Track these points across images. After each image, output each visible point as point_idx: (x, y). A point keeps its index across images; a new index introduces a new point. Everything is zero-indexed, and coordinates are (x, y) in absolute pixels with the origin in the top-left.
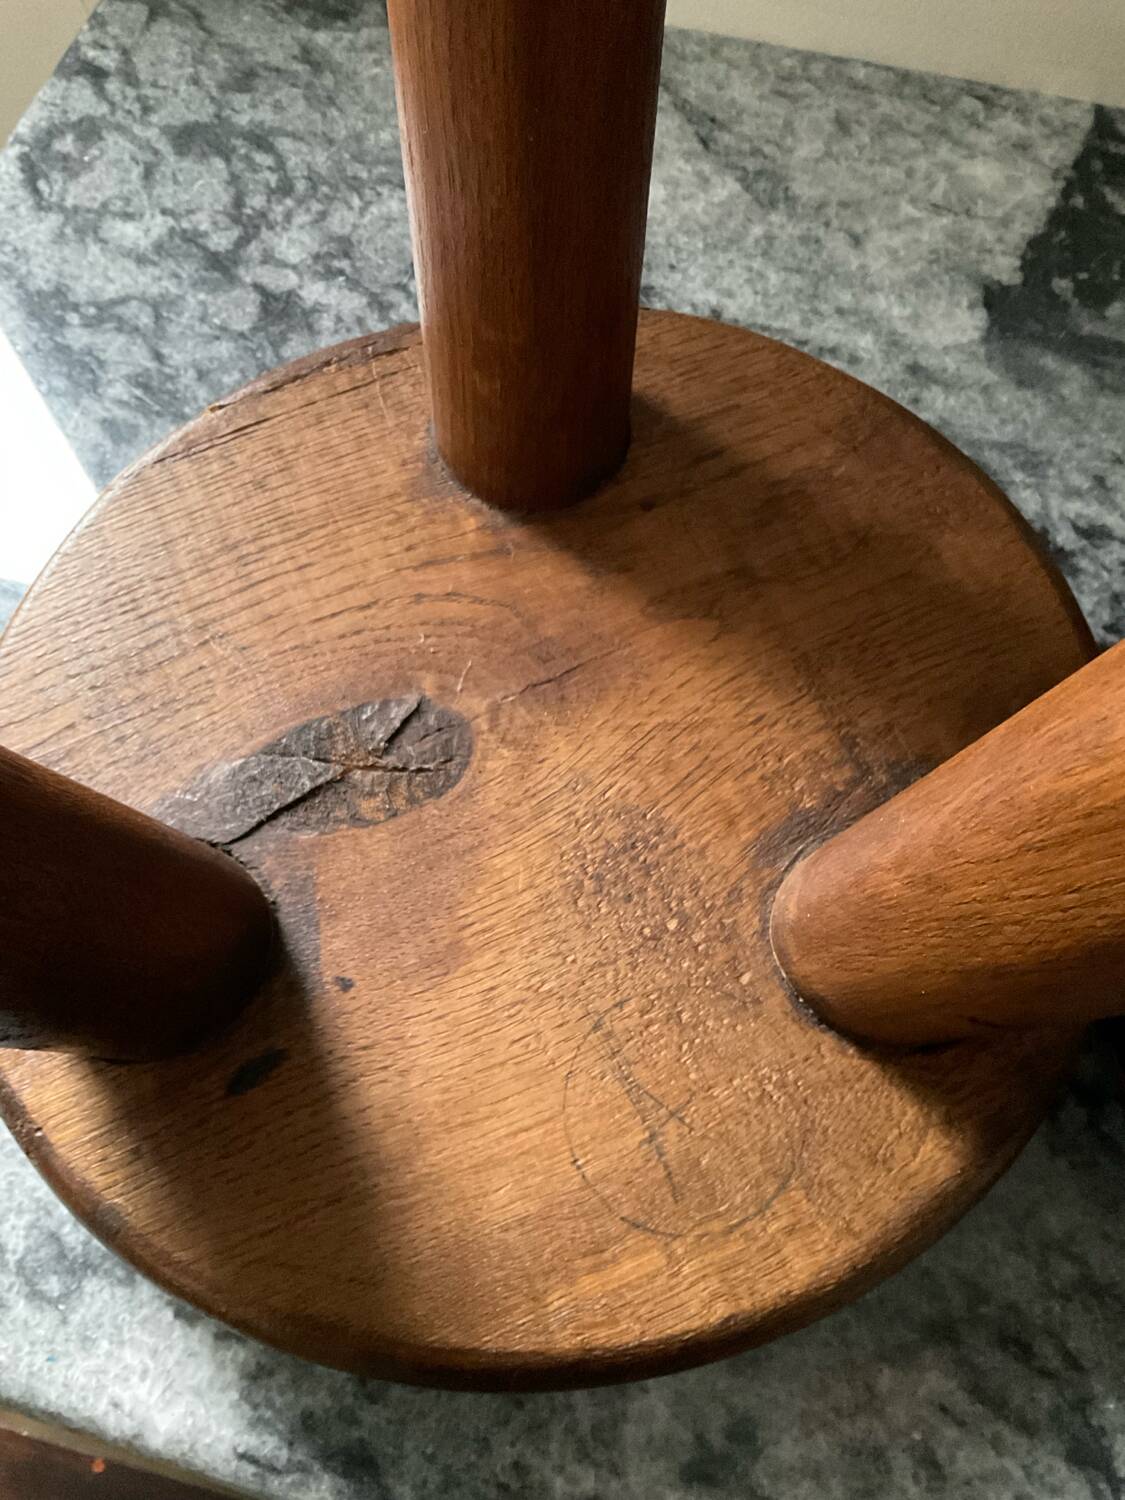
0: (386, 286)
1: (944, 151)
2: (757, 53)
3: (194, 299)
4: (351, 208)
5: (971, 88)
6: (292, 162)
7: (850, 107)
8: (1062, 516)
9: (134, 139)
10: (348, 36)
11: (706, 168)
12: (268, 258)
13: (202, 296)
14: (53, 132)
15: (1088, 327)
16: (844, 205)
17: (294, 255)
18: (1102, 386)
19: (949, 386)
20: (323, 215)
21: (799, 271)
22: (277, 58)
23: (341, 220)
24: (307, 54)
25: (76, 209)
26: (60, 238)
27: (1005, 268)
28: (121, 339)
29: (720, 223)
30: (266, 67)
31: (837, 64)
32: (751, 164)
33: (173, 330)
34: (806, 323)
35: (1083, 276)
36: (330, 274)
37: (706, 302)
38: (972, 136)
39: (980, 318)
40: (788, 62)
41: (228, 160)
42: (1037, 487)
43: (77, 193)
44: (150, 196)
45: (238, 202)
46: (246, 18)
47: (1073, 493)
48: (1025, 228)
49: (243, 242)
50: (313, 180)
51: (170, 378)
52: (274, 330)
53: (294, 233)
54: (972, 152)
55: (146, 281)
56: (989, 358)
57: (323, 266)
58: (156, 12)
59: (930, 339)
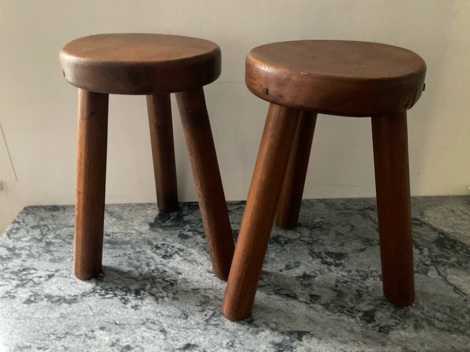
0: (65, 238)
1: (144, 210)
2: (119, 205)
3: (35, 245)
5: (148, 204)
6: (50, 227)
7: (131, 208)
8: (159, 244)
9: (25, 229)
10: (58, 212)
11: (111, 218)
12: (47, 238)
14: (12, 230)
15: (163, 225)
16: (130, 218)
17: (51, 237)
18: (164, 230)
19: (144, 234)
20: (55, 232)
21: (125, 226)
22: (47, 216)
23: (58, 232)
24: (52, 215)
25: (16, 238)
26: (14, 241)
27: (152, 221)
28: (24, 251)
29: (113, 223)
30: (46, 217)
31: (129, 205)
32: (118, 217)
33: (32, 248)
34: (125, 231)
35: (162, 220)
38: (148, 208)
39: (149, 226)
40: (123, 205)
41: (40, 229)
42: (156, 242)
44: (28, 235)
45: (42, 233)
46: (42, 213)
47: (161, 241)
48: (155, 217)
49: (43, 237)
50: (54, 229)
51: (32, 254)
52: (48, 245)
53: (51, 235)
54: (148, 210)
55: (28, 244)
56: (150, 230)
57: (55, 238)
58: (27, 214)
59: (142, 230)
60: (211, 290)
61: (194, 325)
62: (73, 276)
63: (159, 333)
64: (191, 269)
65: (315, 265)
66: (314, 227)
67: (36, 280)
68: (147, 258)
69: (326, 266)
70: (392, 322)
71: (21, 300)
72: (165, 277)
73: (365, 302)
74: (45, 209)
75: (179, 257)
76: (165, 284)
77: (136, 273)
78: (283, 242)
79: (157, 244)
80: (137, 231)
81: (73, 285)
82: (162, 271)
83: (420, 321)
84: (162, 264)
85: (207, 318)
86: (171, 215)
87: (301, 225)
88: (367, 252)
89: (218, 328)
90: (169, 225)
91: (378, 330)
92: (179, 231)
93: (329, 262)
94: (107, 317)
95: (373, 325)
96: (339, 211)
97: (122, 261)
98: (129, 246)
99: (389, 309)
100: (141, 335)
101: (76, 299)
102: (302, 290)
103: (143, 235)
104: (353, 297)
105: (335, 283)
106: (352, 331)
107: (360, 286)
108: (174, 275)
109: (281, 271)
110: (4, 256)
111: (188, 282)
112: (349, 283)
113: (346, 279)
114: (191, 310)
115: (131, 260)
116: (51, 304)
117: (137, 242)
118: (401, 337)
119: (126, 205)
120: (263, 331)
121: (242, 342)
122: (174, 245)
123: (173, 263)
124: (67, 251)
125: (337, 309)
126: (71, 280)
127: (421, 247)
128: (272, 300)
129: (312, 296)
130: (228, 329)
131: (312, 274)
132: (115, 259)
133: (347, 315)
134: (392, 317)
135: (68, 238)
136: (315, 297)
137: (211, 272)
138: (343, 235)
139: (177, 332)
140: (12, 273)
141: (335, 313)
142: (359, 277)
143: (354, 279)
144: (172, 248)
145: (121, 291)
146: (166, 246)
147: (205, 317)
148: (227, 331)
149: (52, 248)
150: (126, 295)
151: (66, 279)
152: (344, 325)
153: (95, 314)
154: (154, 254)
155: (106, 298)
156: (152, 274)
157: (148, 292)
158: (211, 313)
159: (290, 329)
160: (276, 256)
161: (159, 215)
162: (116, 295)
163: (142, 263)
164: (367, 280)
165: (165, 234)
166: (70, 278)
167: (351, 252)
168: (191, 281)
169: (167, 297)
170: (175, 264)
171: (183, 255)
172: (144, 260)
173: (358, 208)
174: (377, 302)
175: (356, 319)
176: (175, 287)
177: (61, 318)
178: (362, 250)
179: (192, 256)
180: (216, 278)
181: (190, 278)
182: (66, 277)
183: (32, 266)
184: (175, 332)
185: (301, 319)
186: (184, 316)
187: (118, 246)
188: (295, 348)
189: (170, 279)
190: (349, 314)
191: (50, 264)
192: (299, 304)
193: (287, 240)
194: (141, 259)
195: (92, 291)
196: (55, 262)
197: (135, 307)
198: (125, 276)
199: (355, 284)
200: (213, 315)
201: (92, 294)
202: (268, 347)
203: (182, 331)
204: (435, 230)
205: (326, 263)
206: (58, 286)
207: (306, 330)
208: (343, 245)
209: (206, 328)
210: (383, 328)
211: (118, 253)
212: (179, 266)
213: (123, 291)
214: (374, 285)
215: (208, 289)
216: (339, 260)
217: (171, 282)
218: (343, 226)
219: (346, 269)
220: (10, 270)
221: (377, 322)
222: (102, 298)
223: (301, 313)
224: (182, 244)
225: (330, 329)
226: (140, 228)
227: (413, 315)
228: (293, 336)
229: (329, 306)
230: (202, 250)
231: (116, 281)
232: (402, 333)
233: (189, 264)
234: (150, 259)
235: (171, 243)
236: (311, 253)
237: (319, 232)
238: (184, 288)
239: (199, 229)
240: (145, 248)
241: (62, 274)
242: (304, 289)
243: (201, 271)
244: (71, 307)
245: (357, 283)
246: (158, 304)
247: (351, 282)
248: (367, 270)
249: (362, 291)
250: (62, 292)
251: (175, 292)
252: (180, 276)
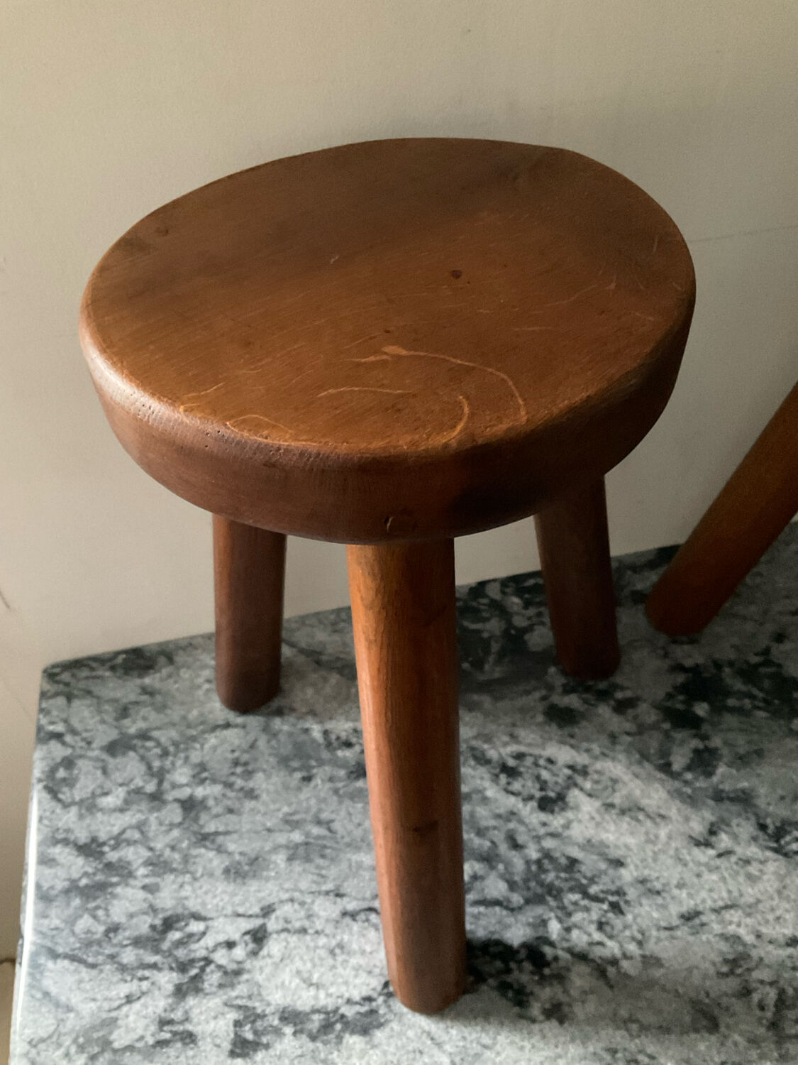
0: (228, 776)
2: (319, 617)
3: (153, 818)
4: (196, 749)
6: (163, 740)
8: (507, 754)
9: (91, 759)
10: (158, 675)
11: (323, 673)
12: (175, 786)
13: (155, 815)
14: (53, 771)
15: (482, 678)
17: (184, 780)
18: (496, 699)
20: (187, 758)
22: (132, 697)
24: (145, 691)
25: (82, 801)
26: (81, 817)
28: (131, 849)
30: (130, 703)
33: (151, 834)
35: (470, 659)
36: (203, 781)
37: (350, 727)
40: (332, 617)
41: (135, 751)
42: (493, 748)
43: (78, 793)
44: (111, 781)
45: (150, 767)
46: (111, 685)
47: (505, 744)
49: (160, 783)
50: (176, 744)
51: (160, 856)
52: (193, 815)
53: (179, 771)
55: (129, 818)
57: (198, 779)
58: (69, 698)
60: (732, 911)
61: (745, 1049)
64: (643, 839)
67: (221, 957)
68: (499, 816)
71: (218, 1046)
72: (584, 881)
74: (113, 668)
75: (589, 798)
76: (596, 909)
79: (501, 756)
81: (340, 958)
82: (564, 861)
84: (551, 835)
85: (769, 1016)
90: (497, 675)
92: (537, 695)
101: (373, 1012)
108: (605, 872)
110: (80, 878)
111: (658, 893)
116: (311, 1045)
122: (549, 753)
123: (584, 827)
124: (259, 828)
126: (322, 941)
135: (233, 774)
137: (702, 840)
140: (137, 942)
144: (550, 766)
145: (488, 958)
146: (529, 759)
147: (762, 1014)
149: (207, 822)
151: (308, 938)
154: (512, 799)
156: (542, 876)
157: (563, 950)
158: (771, 994)
163: (495, 839)
165: (505, 713)
168: (664, 885)
169: (626, 957)
171: (593, 788)
172: (495, 828)
176: (629, 917)
179: (622, 790)
181: (655, 875)
182: (305, 930)
183: (185, 908)
186: (705, 1022)
189: (601, 887)
191: (231, 887)
196: (243, 877)
197: (556, 1012)
198: (470, 897)
200: (781, 1003)
206: (298, 972)
212: (604, 836)
215: (724, 907)
217: (610, 898)
220: (127, 934)
224: (572, 746)
230: (640, 763)
233: (629, 824)
234: (509, 820)
235: (537, 746)
238: (655, 915)
240: (473, 777)
241: (286, 921)
243: (673, 845)
244: (376, 1046)
246: (613, 991)
250: (322, 994)
251: (639, 937)
252: (623, 871)
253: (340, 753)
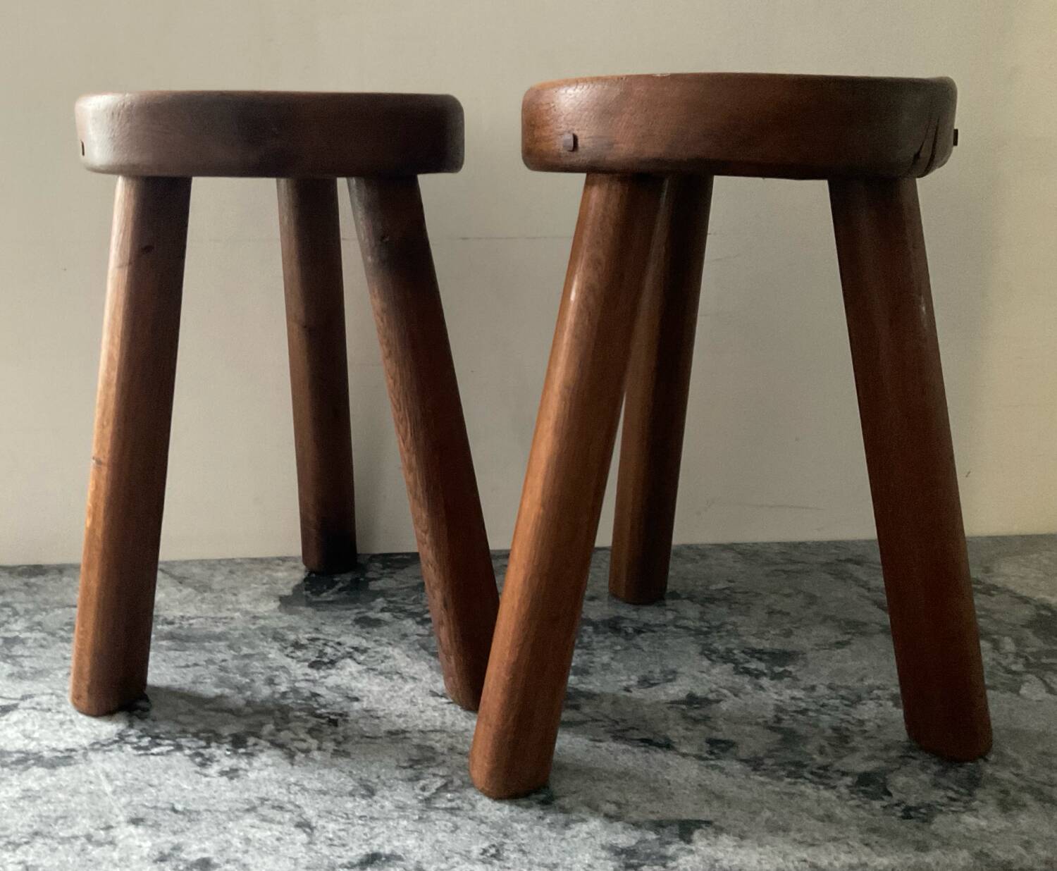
0: (55, 630)
1: (268, 572)
2: (202, 563)
4: (41, 615)
5: (279, 559)
6: (19, 608)
7: (234, 569)
8: (304, 638)
10: (44, 578)
11: (181, 588)
12: (7, 631)
15: (315, 599)
16: (230, 588)
17: (18, 628)
18: (318, 610)
19: (264, 618)
20: (30, 618)
21: (214, 604)
22: (14, 586)
23: (37, 618)
24: (26, 584)
27: (287, 592)
29: (185, 598)
30: (10, 589)
31: (231, 561)
34: (216, 614)
35: (314, 590)
36: (32, 630)
37: (178, 614)
38: (278, 568)
39: (278, 603)
40: (213, 562)
42: (294, 634)
47: (307, 633)
48: (293, 584)
50: (28, 611)
52: (9, 645)
53: (18, 624)
54: (277, 571)
56: (280, 611)
57: (30, 629)
59: (260, 610)
60: (438, 734)
61: (390, 811)
62: (68, 707)
63: (293, 829)
64: (387, 689)
65: (719, 676)
66: (711, 599)
68: (270, 668)
69: (747, 679)
70: (937, 796)
72: (316, 706)
73: (858, 754)
74: (11, 573)
75: (357, 665)
76: (313, 721)
77: (238, 700)
78: (630, 630)
79: (298, 638)
80: (247, 613)
81: (65, 727)
82: (307, 694)
83: (1012, 793)
84: (307, 680)
85: (427, 794)
86: (336, 579)
87: (675, 596)
88: (854, 647)
89: (457, 816)
90: (329, 599)
91: (900, 814)
92: (356, 611)
93: (756, 670)
94: (151, 794)
95: (885, 803)
96: (773, 568)
97: (201, 675)
98: (222, 644)
99: (924, 768)
100: (242, 834)
101: (70, 757)
102: (687, 729)
103: (262, 622)
104: (825, 743)
105: (773, 713)
106: (829, 818)
107: (842, 720)
108: (339, 703)
109: (627, 689)
111: (378, 718)
112: (811, 714)
113: (803, 705)
114: (382, 777)
115: (227, 672)
117: (244, 636)
118: (968, 830)
119: (222, 563)
120: (583, 820)
121: (523, 847)
122: (341, 639)
123: (340, 679)
124: (59, 656)
125: (784, 770)
126: (61, 716)
127: (996, 637)
128: (604, 753)
129: (713, 742)
130: (487, 818)
131: (711, 696)
132: (184, 670)
133: (811, 781)
134: (936, 785)
135: (62, 629)
136: (723, 745)
137: (440, 694)
138: (788, 614)
139: (342, 827)
141: (780, 779)
142: (838, 701)
143: (823, 706)
144: (335, 646)
145: (195, 739)
146: (322, 641)
147: (421, 793)
148: (482, 822)
149: (18, 650)
150: (208, 746)
151: (49, 714)
152: (807, 804)
153: (119, 789)
154: (289, 660)
155: (153, 754)
156: (282, 701)
157: (266, 740)
158: (439, 782)
159: (658, 815)
160: (612, 659)
161: (305, 580)
162: (179, 748)
163: (256, 679)
164: (860, 707)
165: (321, 618)
166: (59, 712)
167: (812, 649)
168: (387, 714)
169: (319, 749)
170: (342, 679)
171: (365, 660)
172: (261, 673)
173: (822, 559)
174: (893, 754)
175: (838, 792)
176: (340, 729)
177: (22, 801)
178: (840, 645)
179: (390, 663)
180: (452, 707)
181: (382, 707)
182: (49, 710)
184: (337, 827)
185: (687, 792)
186: (363, 792)
187: (192, 644)
188: (673, 858)
189: (329, 711)
190: (816, 779)
191: (10, 683)
192: (679, 759)
193: (640, 625)
194: (252, 670)
195: (117, 739)
196: (21, 678)
197: (232, 773)
198: (207, 706)
199: (825, 714)
200: (445, 788)
201: (115, 746)
202: (597, 858)
203: (358, 824)
204: (1025, 601)
205: (747, 672)
206: (24, 731)
207: (702, 818)
208: (788, 634)
209: (425, 816)
210: (916, 809)
211: (191, 658)
212: (354, 684)
213: (201, 739)
214: (880, 716)
215: (432, 731)
216: (781, 666)
217: (332, 717)
218: (788, 596)
219: (802, 684)
221: (897, 797)
222: (140, 755)
223: (686, 780)
224: (364, 638)
225: (767, 814)
226: (255, 607)
227: (994, 780)
228: (666, 831)
229: (763, 764)
230: (417, 650)
231: (181, 718)
232: (968, 819)
233: (382, 680)
234: (277, 670)
235: (333, 636)
236: (707, 652)
237: (724, 610)
238: (365, 729)
239: (408, 608)
240: (264, 646)
241: (38, 704)
242: (690, 727)
243: (412, 694)
244: (55, 776)
245: (832, 713)
246: (292, 765)
247: (817, 711)
248: (858, 685)
249: (847, 729)
250: (34, 743)
251: (341, 739)
252: (356, 704)
253: (159, 627)
